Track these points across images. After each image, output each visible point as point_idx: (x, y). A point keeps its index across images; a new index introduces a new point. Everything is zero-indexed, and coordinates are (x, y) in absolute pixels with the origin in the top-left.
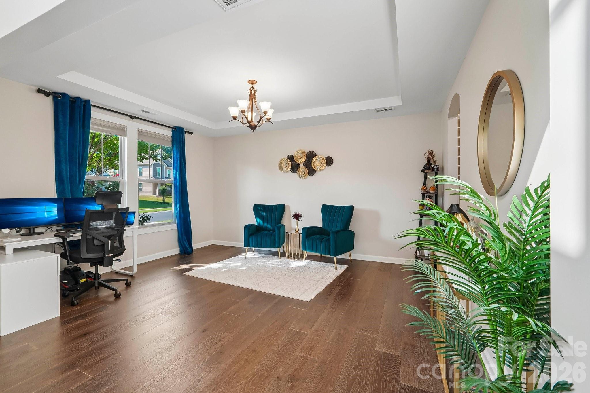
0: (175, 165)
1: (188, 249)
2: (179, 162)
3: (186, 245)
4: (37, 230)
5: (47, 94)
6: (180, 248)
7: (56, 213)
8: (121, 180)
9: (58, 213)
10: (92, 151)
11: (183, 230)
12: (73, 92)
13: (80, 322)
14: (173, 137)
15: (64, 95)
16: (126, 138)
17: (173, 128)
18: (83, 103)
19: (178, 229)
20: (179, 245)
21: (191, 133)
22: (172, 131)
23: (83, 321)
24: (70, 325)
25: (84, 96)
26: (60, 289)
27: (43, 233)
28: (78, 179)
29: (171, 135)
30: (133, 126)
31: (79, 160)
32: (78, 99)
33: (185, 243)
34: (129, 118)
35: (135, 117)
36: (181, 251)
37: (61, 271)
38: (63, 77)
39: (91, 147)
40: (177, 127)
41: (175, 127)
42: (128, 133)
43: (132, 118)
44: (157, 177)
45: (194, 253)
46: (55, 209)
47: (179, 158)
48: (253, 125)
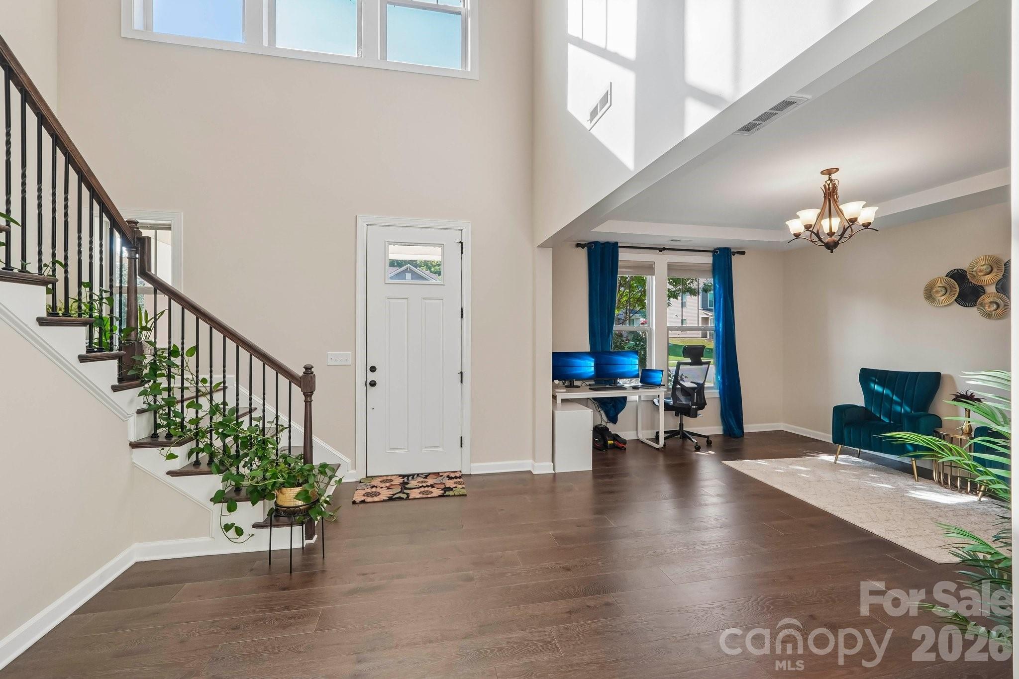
0: (717, 305)
1: (734, 430)
2: (723, 300)
3: (732, 424)
4: (577, 383)
5: (583, 246)
6: (724, 427)
7: (592, 369)
8: (649, 329)
9: (594, 369)
10: (622, 289)
11: (727, 401)
12: (602, 239)
13: (607, 480)
14: (714, 264)
15: (596, 243)
16: (654, 277)
17: (714, 252)
18: (612, 247)
19: (720, 398)
20: (722, 422)
21: (743, 253)
22: (714, 256)
23: (610, 480)
24: (600, 480)
25: (612, 240)
26: (593, 447)
27: (579, 387)
28: (607, 331)
29: (712, 263)
30: (661, 261)
31: (608, 310)
32: (608, 243)
33: (731, 421)
34: (658, 251)
35: (665, 249)
36: (724, 430)
37: (593, 428)
38: (597, 229)
39: (620, 286)
40: (720, 249)
41: (717, 249)
42: (656, 271)
43: (661, 250)
44: (709, 308)
45: (745, 437)
46: (593, 364)
47: (722, 295)
48: (830, 242)
